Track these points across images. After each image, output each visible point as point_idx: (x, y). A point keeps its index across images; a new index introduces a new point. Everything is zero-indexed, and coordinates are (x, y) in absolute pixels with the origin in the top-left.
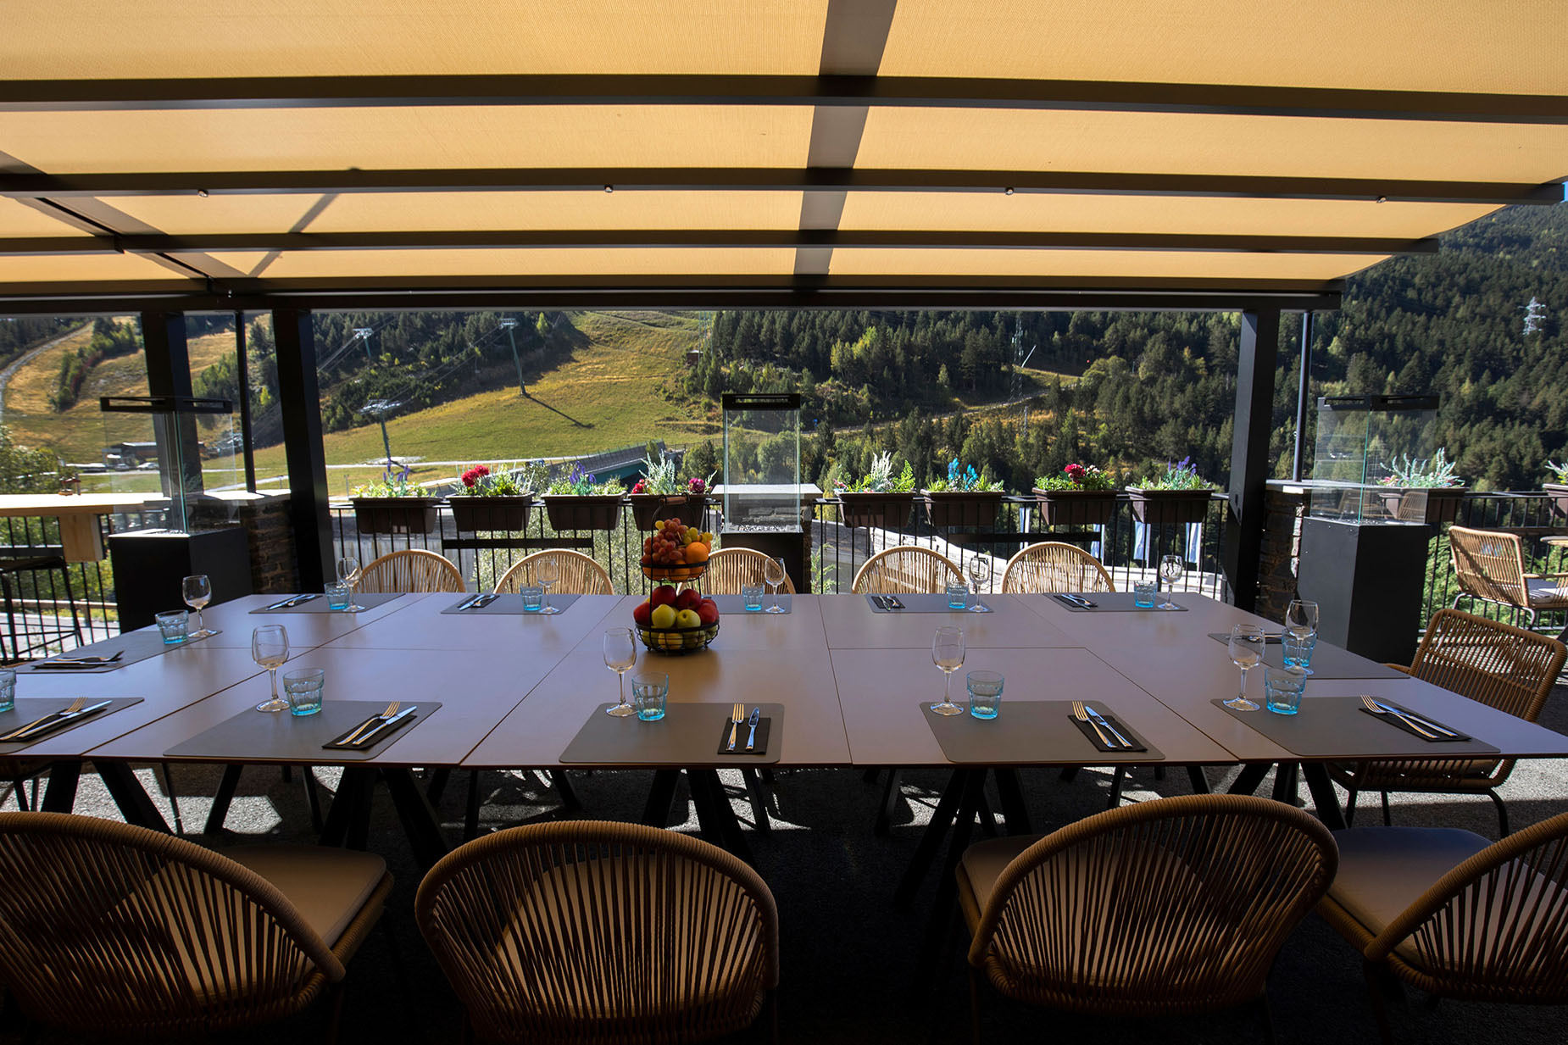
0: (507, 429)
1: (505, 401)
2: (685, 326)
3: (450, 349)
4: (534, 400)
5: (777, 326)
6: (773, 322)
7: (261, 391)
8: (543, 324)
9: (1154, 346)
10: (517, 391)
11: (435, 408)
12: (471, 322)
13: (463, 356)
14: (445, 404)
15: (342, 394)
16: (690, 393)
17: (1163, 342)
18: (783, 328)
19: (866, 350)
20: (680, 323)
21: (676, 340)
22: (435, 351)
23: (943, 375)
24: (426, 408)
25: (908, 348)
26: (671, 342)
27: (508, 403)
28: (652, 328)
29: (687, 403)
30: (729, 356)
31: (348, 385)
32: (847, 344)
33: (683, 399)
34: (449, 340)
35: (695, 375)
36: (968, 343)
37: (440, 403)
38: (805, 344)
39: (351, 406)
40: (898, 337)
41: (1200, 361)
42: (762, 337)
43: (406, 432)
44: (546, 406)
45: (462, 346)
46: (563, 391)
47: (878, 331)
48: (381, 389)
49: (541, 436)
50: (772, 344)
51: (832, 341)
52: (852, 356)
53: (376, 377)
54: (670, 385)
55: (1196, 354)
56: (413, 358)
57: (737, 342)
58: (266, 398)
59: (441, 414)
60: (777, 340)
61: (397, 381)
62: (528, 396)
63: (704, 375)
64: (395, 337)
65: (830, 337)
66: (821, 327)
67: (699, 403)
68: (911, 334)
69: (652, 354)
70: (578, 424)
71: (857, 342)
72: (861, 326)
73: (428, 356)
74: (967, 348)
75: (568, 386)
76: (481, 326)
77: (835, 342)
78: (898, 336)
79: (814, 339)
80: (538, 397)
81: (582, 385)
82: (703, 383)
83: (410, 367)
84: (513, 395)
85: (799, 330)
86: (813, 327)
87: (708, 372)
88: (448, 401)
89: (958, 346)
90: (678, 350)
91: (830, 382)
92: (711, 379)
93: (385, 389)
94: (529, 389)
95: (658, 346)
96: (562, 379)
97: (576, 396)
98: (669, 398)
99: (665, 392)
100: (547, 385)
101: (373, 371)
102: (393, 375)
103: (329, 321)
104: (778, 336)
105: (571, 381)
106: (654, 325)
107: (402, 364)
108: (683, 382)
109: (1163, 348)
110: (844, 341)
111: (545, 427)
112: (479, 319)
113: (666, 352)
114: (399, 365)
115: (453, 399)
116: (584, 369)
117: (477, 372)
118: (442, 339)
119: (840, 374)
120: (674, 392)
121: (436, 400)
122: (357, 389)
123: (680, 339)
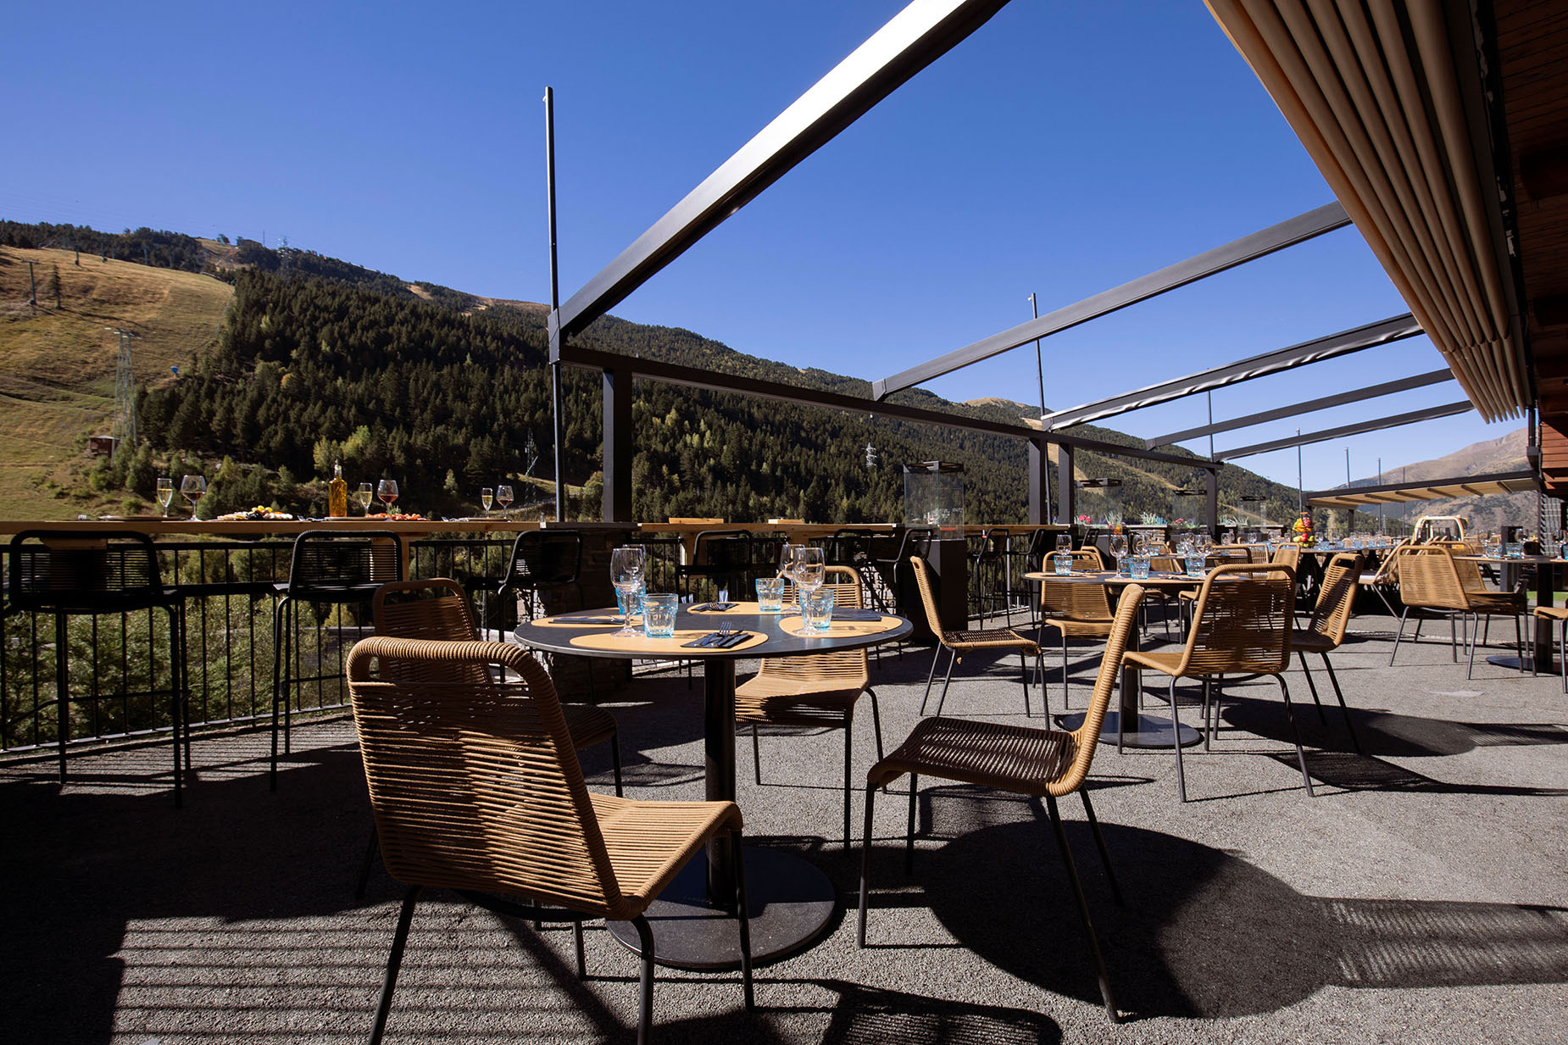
2: (74, 403)
5: (236, 415)
6: (230, 410)
9: (639, 462)
16: (101, 488)
17: (647, 460)
18: (246, 418)
19: (360, 450)
20: (65, 399)
21: (61, 420)
23: (450, 480)
25: (408, 450)
26: (54, 422)
28: (16, 401)
29: (95, 502)
30: (160, 444)
32: (334, 442)
33: (89, 497)
35: (106, 468)
36: (473, 449)
38: (278, 438)
40: (396, 439)
41: (676, 476)
42: (214, 426)
47: (370, 430)
50: (228, 434)
51: (313, 437)
52: (342, 455)
54: (62, 476)
55: (671, 472)
57: (175, 430)
60: (238, 431)
63: (125, 467)
65: (310, 433)
66: (298, 421)
67: (120, 502)
68: (410, 438)
69: (19, 436)
71: (346, 441)
72: (347, 423)
74: (473, 454)
77: (319, 440)
78: (394, 439)
79: (289, 434)
82: (125, 478)
85: (268, 422)
86: (287, 419)
87: (131, 464)
89: (463, 452)
90: (67, 433)
91: (314, 482)
92: (137, 472)
95: (30, 425)
98: (61, 495)
99: (53, 486)
104: (239, 426)
106: (19, 397)
108: (87, 474)
109: (647, 465)
110: (330, 439)
113: (46, 434)
119: (327, 473)
120: (70, 488)
123: (69, 419)
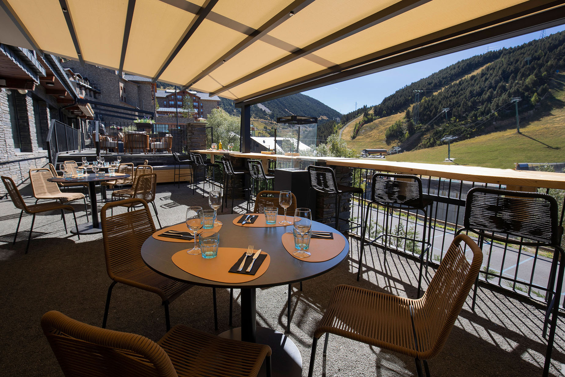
0: (506, 148)
1: (507, 136)
3: (482, 114)
4: (524, 135)
7: (406, 133)
8: (535, 98)
10: (515, 131)
11: (471, 139)
12: (495, 101)
13: (488, 116)
14: (476, 137)
15: (434, 134)
22: (475, 116)
24: (467, 139)
27: (509, 136)
31: (437, 130)
34: (482, 110)
37: (474, 137)
39: (436, 138)
43: (457, 148)
44: (531, 138)
45: (489, 111)
46: (542, 131)
48: (450, 131)
49: (526, 152)
53: (448, 127)
56: (465, 118)
58: (407, 135)
59: (473, 142)
61: (457, 128)
62: (520, 133)
64: (458, 110)
70: (549, 147)
73: (472, 117)
75: (546, 128)
76: (500, 102)
80: (526, 134)
81: (556, 127)
83: (463, 122)
84: (512, 133)
88: (478, 136)
93: (451, 131)
94: (521, 130)
96: (543, 124)
97: (551, 133)
100: (533, 128)
101: (447, 125)
102: (455, 126)
103: (433, 107)
105: (548, 125)
107: (460, 121)
111: (529, 148)
112: (499, 100)
114: (458, 122)
115: (480, 135)
116: (558, 119)
117: (494, 123)
118: (479, 110)
121: (472, 135)
122: (440, 131)
